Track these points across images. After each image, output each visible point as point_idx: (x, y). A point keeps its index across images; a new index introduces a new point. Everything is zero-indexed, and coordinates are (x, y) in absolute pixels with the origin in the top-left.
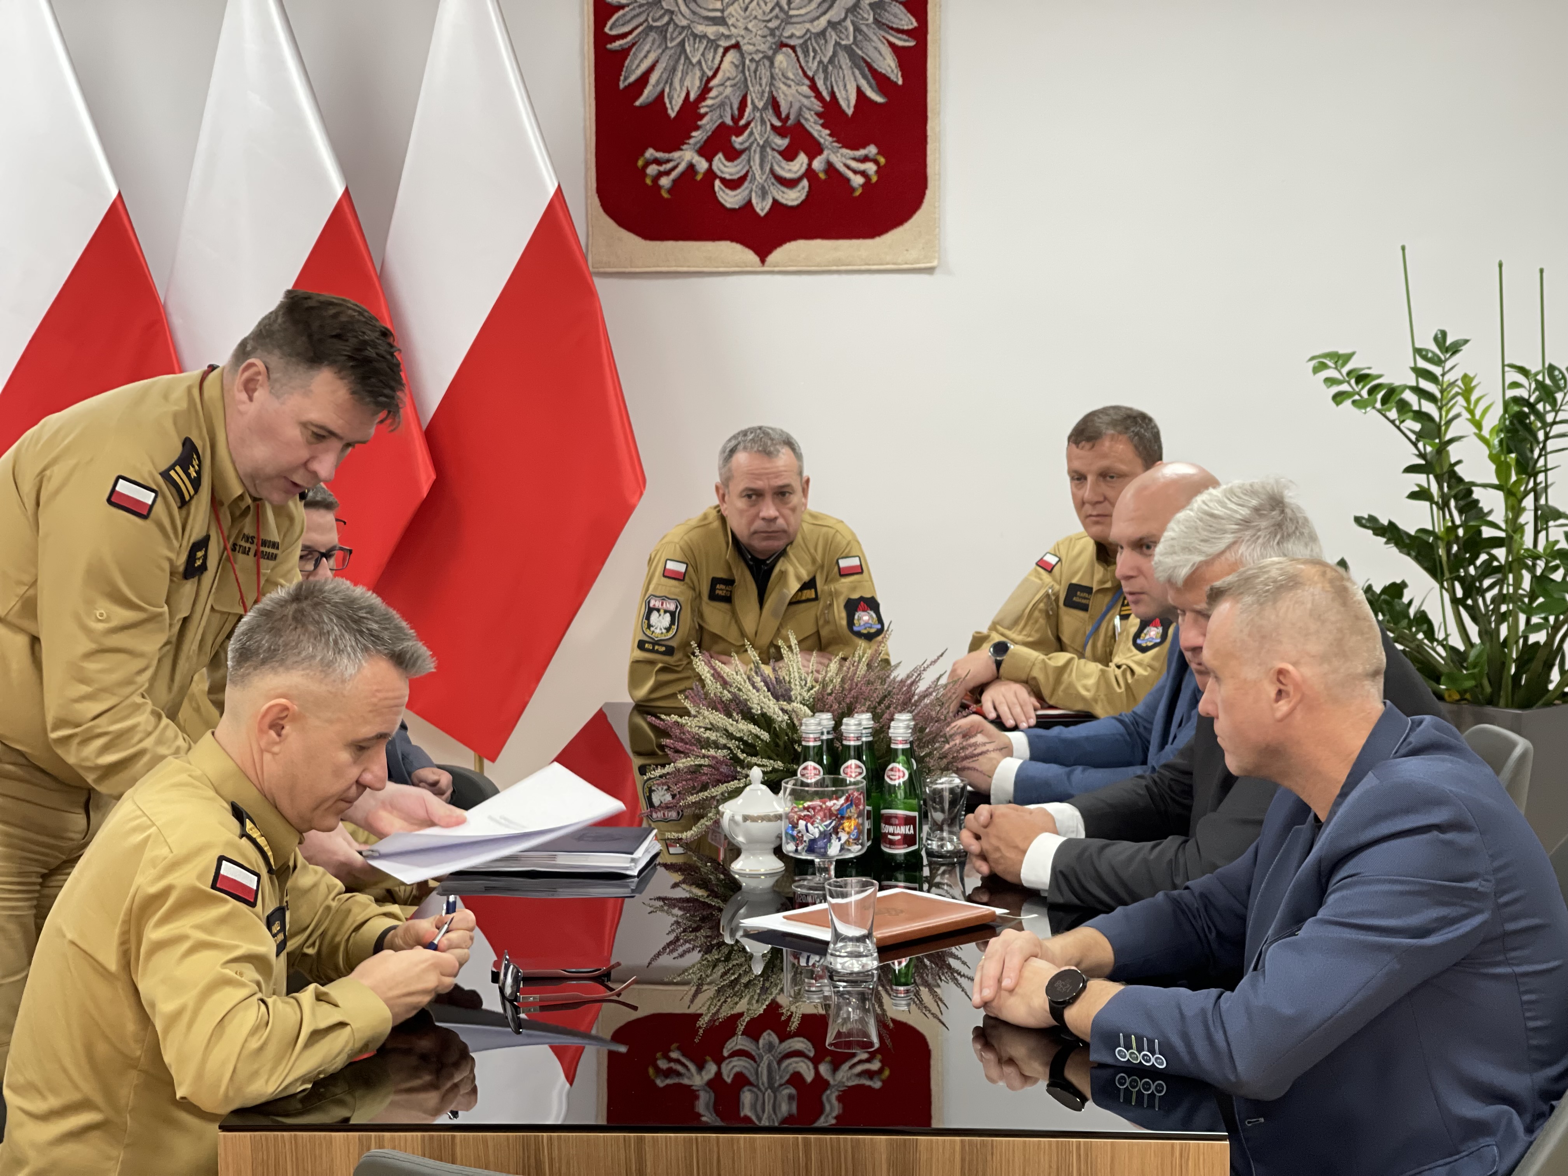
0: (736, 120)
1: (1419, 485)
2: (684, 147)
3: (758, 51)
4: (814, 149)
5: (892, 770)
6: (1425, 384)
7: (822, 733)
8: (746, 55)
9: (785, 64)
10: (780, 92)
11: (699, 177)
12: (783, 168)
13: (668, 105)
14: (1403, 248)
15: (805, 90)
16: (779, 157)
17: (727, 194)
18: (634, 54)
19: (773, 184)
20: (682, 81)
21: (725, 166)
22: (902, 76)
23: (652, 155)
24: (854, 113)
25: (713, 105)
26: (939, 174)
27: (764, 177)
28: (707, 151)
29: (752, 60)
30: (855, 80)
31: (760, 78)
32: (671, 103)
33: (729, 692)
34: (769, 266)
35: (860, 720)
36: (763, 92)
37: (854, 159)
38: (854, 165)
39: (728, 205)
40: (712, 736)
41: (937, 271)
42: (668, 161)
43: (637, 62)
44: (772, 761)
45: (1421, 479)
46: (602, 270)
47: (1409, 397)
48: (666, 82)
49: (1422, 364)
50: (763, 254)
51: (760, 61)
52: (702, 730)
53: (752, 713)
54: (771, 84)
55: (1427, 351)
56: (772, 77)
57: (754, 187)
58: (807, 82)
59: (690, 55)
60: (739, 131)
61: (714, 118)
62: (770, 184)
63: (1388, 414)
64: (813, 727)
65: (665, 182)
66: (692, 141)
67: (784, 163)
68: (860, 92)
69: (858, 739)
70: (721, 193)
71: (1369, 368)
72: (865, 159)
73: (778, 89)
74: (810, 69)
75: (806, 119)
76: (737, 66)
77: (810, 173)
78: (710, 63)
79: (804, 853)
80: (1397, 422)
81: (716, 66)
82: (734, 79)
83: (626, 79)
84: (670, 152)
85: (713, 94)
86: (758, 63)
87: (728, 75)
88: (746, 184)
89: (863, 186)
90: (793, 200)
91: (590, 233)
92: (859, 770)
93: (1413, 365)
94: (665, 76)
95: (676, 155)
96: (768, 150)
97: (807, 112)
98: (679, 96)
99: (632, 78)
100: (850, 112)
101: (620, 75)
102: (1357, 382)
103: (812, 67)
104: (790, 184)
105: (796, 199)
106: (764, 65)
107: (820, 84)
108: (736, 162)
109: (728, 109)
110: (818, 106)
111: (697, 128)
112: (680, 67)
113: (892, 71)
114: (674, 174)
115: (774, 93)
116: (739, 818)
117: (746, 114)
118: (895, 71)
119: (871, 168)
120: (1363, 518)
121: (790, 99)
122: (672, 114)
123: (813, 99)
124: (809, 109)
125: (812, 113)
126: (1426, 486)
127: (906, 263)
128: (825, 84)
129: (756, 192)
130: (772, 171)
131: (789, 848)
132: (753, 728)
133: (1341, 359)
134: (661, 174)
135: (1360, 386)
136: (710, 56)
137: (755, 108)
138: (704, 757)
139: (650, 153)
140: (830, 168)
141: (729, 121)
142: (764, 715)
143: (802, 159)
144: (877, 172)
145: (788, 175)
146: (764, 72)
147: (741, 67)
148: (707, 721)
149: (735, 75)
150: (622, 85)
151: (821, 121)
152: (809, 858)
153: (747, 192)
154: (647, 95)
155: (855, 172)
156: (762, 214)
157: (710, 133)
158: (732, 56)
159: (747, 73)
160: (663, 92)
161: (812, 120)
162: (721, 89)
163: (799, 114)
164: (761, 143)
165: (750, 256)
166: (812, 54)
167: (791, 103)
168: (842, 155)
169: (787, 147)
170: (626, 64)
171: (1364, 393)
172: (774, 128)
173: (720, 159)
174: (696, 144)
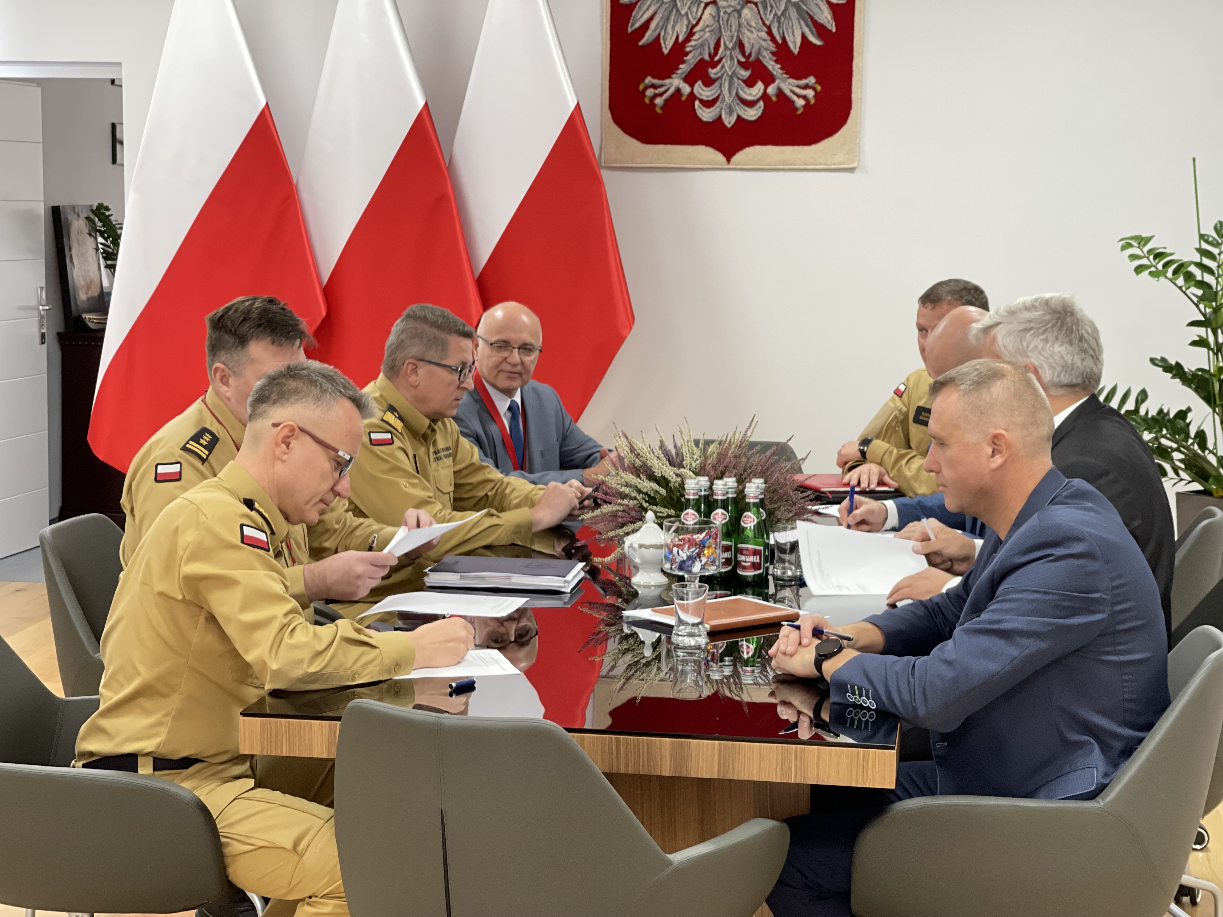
0: (712, 57)
1: (1199, 336)
2: (674, 76)
3: (729, 6)
4: (769, 79)
5: (745, 517)
6: (1206, 261)
7: (701, 491)
8: (721, 9)
9: (749, 16)
10: (745, 36)
11: (684, 98)
12: (745, 93)
13: (663, 45)
14: (1194, 159)
15: (764, 35)
16: (743, 85)
17: (704, 111)
18: (639, 7)
19: (738, 104)
20: (673, 27)
21: (703, 90)
22: (836, 25)
23: (650, 81)
24: (799, 52)
25: (695, 45)
26: (861, 99)
27: (731, 99)
28: (690, 79)
29: (725, 13)
30: (801, 28)
31: (731, 26)
32: (665, 43)
33: (640, 461)
34: (732, 165)
35: (726, 482)
36: (733, 36)
37: (798, 86)
38: (798, 91)
39: (704, 119)
40: (627, 490)
41: (857, 170)
42: (661, 86)
43: (641, 13)
44: (667, 510)
45: (1201, 331)
46: (611, 165)
47: (1193, 269)
48: (662, 28)
49: (1205, 246)
50: (728, 156)
51: (731, 13)
52: (620, 486)
53: (655, 476)
54: (739, 31)
55: (1208, 236)
56: (740, 25)
57: (724, 106)
58: (765, 29)
59: (680, 8)
60: (714, 65)
61: (696, 55)
62: (735, 103)
63: (1177, 282)
64: (693, 486)
65: (659, 101)
66: (679, 72)
67: (746, 89)
68: (804, 37)
69: (724, 495)
70: (700, 110)
71: (1165, 248)
72: (806, 87)
73: (743, 34)
74: (768, 19)
75: (764, 57)
76: (714, 17)
77: (765, 97)
78: (694, 14)
79: (676, 570)
80: (1184, 289)
81: (699, 16)
82: (711, 26)
83: (633, 25)
84: (663, 79)
85: (695, 37)
86: (729, 14)
87: (707, 23)
88: (718, 104)
89: (804, 107)
90: (752, 116)
91: (604, 138)
92: (723, 516)
93: (1198, 246)
94: (661, 24)
95: (667, 81)
96: (735, 79)
97: (764, 51)
98: (671, 38)
99: (637, 25)
100: (796, 51)
101: (629, 22)
102: (1155, 258)
103: (769, 18)
104: (750, 104)
105: (755, 116)
106: (734, 16)
107: (775, 31)
108: (711, 88)
109: (706, 48)
110: (772, 47)
111: (683, 62)
112: (673, 17)
113: (829, 22)
114: (665, 96)
115: (741, 37)
116: (636, 546)
117: (720, 52)
118: (831, 22)
119: (810, 93)
120: (1157, 359)
121: (752, 41)
122: (666, 51)
123: (769, 42)
124: (766, 49)
125: (768, 52)
126: (1205, 336)
127: (834, 164)
128: (778, 30)
129: (725, 110)
130: (737, 95)
131: (667, 566)
132: (655, 486)
133: (1143, 241)
134: (656, 96)
135: (1157, 261)
136: (695, 9)
137: (726, 47)
138: (620, 504)
139: (649, 80)
140: (780, 93)
141: (707, 58)
142: (663, 477)
143: (760, 86)
144: (815, 96)
145: (749, 98)
146: (734, 22)
147: (717, 18)
148: (623, 480)
149: (712, 23)
150: (630, 30)
151: (775, 58)
152: (681, 573)
153: (718, 110)
154: (648, 37)
155: (799, 96)
156: (729, 126)
157: (692, 66)
158: (710, 9)
159: (721, 23)
160: (659, 35)
161: (768, 57)
162: (702, 33)
163: (759, 52)
164: (730, 73)
165: (720, 157)
166: (769, 8)
167: (753, 44)
168: (789, 83)
169: (749, 77)
170: (633, 14)
171: (1160, 266)
172: (739, 63)
173: (699, 85)
174: (682, 74)
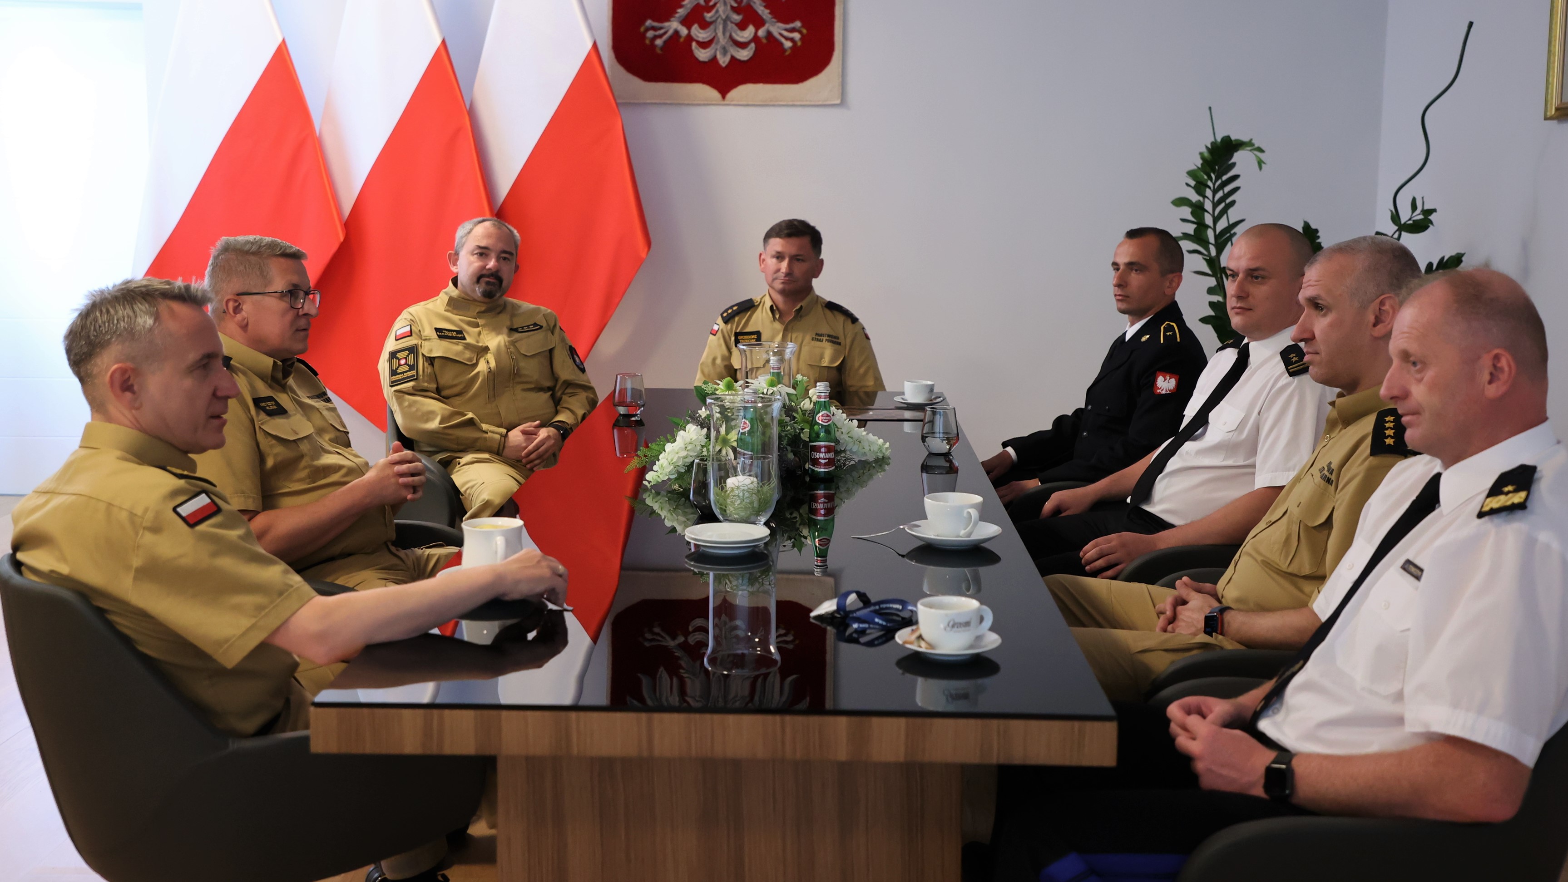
0: (707, 2)
2: (672, 19)
4: (759, 22)
11: (682, 40)
12: (737, 35)
16: (736, 28)
17: (701, 52)
19: (731, 46)
21: (700, 33)
26: (843, 42)
27: (726, 40)
28: (687, 22)
34: (728, 101)
37: (787, 30)
38: (786, 34)
39: (701, 59)
41: (846, 106)
42: (661, 28)
50: (724, 93)
57: (718, 47)
60: (709, 9)
61: (693, 0)
62: (729, 45)
65: (659, 42)
66: (677, 15)
67: (739, 32)
70: (696, 51)
72: (792, 30)
75: (755, 3)
77: (756, 39)
88: (713, 45)
89: (791, 48)
90: (745, 57)
95: (666, 24)
96: (729, 23)
104: (743, 45)
105: (747, 56)
108: (707, 30)
114: (665, 37)
119: (797, 36)
127: (819, 101)
129: (720, 51)
130: (731, 37)
134: (656, 37)
139: (649, 23)
140: (769, 34)
141: (702, 3)
143: (751, 29)
144: (801, 39)
145: (742, 40)
151: (764, 4)
153: (713, 51)
155: (787, 39)
156: (724, 65)
157: (689, 11)
161: (758, 3)
164: (724, 17)
165: (714, 94)
168: (778, 27)
169: (742, 21)
172: (732, 8)
173: (695, 28)
174: (680, 17)
